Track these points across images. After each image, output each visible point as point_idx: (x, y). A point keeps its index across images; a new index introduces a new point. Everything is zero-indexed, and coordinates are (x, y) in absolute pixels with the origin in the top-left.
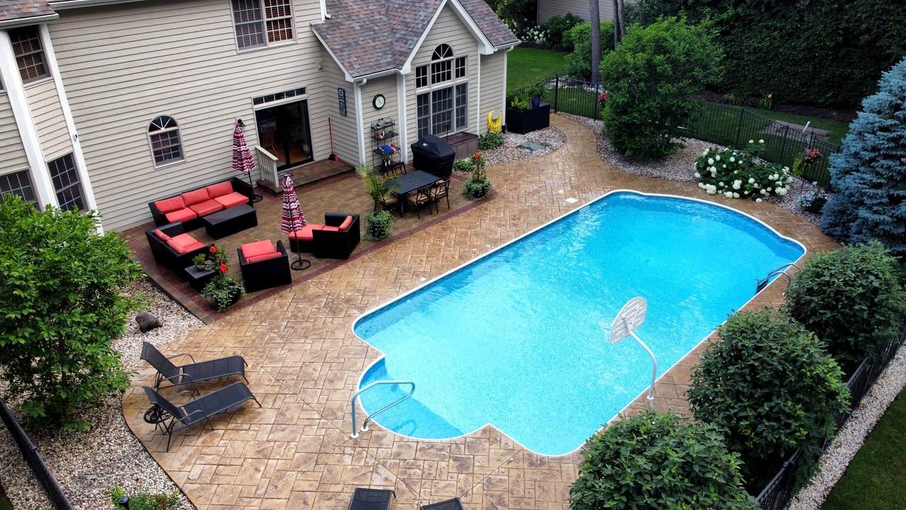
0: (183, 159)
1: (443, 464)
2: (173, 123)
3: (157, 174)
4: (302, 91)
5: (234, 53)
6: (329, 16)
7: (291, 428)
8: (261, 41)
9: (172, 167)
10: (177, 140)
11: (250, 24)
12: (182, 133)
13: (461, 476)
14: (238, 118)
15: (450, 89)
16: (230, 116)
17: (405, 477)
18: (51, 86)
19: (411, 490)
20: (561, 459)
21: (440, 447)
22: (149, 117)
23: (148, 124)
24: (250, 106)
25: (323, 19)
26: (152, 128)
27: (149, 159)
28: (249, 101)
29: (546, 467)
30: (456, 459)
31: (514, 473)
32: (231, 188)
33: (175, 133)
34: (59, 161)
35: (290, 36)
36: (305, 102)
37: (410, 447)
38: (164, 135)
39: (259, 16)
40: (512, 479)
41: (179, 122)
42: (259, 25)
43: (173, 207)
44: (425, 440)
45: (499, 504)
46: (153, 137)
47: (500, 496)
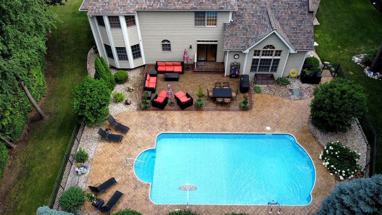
0: (171, 51)
1: (133, 184)
2: (169, 42)
3: (162, 53)
4: (216, 41)
5: (193, 27)
6: (232, 21)
7: (121, 153)
8: (204, 25)
9: (167, 52)
10: (170, 46)
11: (201, 20)
12: (171, 45)
13: (132, 190)
14: (190, 45)
15: (271, 60)
16: (189, 44)
17: (125, 181)
18: (136, 28)
19: (122, 185)
20: (152, 203)
21: (137, 180)
22: (162, 39)
23: (162, 41)
24: (195, 42)
25: (230, 21)
26: (163, 42)
27: (161, 49)
28: (195, 41)
29: (147, 202)
30: (136, 186)
31: (141, 198)
32: (180, 65)
33: (170, 44)
34: (135, 46)
35: (215, 24)
36: (216, 45)
37: (133, 175)
38: (166, 44)
39: (204, 17)
40: (139, 199)
41: (171, 42)
42: (205, 20)
43: (162, 65)
44: (136, 176)
45: (131, 201)
46: (163, 44)
47: (133, 200)
